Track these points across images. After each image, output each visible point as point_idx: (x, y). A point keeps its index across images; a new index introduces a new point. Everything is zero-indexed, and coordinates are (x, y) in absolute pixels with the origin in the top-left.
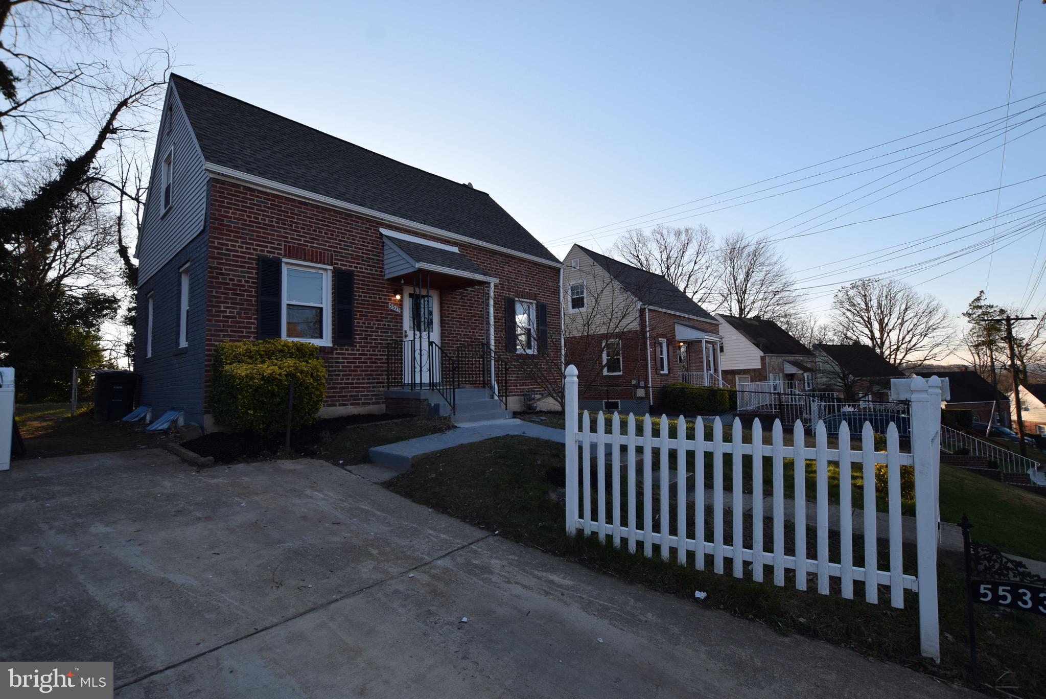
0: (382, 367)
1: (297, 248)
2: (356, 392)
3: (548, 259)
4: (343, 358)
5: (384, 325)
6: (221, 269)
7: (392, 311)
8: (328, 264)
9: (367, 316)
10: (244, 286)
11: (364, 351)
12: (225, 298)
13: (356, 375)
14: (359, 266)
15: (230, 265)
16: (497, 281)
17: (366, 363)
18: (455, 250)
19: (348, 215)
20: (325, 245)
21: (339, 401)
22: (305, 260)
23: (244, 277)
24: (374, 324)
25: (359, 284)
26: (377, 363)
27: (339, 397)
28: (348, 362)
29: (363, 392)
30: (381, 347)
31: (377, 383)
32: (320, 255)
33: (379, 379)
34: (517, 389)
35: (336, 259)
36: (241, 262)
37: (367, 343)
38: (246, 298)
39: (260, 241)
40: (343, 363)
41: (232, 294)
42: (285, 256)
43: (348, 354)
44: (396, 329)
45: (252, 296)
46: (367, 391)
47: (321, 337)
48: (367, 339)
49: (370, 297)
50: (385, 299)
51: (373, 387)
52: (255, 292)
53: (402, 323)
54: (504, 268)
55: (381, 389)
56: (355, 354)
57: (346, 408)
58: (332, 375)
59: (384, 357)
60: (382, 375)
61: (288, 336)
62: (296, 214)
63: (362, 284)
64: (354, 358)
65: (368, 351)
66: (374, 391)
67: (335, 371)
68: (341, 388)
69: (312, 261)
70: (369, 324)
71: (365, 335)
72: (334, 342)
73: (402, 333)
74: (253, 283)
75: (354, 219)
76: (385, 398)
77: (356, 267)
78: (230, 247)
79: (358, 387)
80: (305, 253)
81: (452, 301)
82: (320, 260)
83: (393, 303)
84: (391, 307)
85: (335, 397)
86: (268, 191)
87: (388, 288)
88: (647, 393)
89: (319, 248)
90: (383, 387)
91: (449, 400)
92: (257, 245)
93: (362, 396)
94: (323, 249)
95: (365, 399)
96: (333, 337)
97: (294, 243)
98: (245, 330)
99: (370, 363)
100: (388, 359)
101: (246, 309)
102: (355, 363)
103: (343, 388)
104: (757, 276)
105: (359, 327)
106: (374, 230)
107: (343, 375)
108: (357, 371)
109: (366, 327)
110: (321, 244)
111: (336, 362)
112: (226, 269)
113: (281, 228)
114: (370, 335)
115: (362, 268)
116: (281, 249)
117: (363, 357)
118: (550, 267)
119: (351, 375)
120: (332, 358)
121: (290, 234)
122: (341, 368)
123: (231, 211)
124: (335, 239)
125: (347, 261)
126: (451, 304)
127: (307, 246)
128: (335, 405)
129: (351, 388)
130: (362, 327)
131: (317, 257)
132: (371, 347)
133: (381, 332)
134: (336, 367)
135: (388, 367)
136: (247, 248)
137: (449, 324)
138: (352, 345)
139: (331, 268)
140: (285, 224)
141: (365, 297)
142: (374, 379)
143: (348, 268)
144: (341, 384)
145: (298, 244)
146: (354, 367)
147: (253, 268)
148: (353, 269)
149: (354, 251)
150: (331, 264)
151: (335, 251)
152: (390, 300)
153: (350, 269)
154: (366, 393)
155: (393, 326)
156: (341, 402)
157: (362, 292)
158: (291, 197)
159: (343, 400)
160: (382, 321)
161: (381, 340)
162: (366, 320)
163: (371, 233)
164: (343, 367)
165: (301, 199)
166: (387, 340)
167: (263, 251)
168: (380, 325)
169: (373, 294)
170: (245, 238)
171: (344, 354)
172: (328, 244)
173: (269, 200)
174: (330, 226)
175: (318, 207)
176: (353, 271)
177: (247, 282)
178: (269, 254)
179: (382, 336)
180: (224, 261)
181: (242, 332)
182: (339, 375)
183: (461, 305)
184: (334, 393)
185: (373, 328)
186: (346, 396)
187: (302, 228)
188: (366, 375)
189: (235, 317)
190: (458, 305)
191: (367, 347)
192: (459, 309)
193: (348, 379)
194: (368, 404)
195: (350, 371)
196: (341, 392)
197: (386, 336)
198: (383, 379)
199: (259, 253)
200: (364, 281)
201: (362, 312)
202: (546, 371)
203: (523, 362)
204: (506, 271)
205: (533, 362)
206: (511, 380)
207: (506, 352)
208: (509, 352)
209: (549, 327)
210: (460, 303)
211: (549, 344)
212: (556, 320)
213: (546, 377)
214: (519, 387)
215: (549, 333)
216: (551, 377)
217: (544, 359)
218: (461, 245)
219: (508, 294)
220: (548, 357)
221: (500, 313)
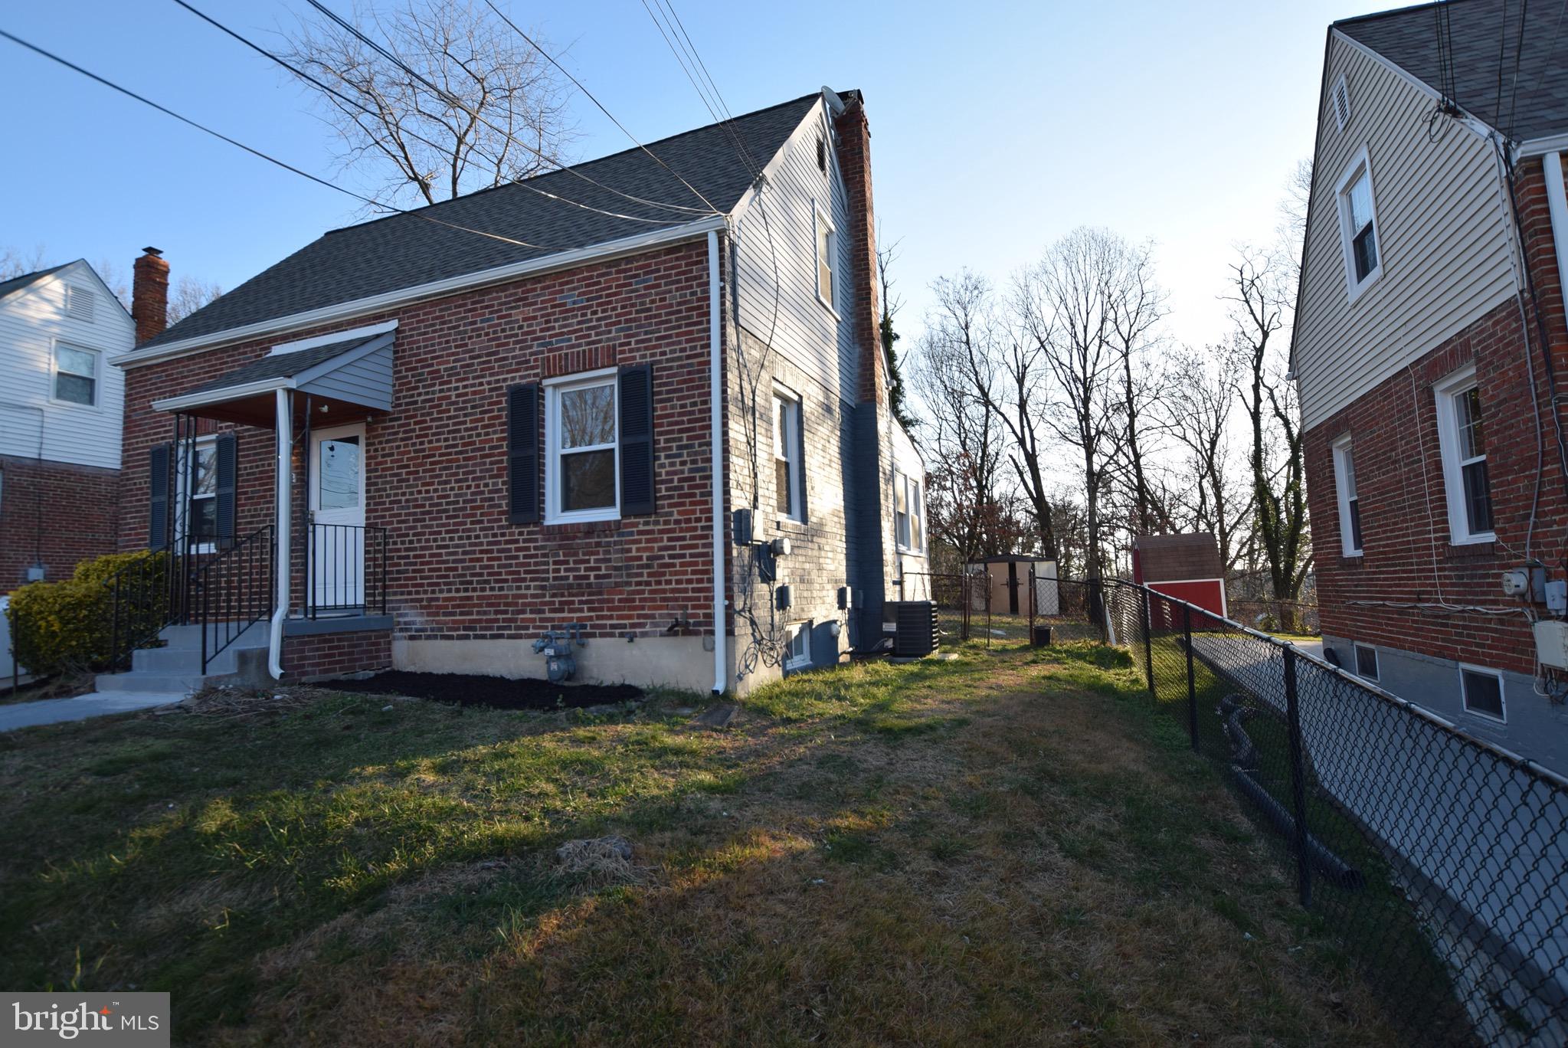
4: (226, 569)
6: (129, 474)
8: (215, 432)
9: (255, 498)
10: (143, 489)
12: (130, 507)
15: (134, 467)
18: (391, 326)
19: (235, 348)
23: (143, 477)
25: (244, 450)
28: (231, 575)
32: (207, 423)
34: (542, 620)
35: (222, 422)
36: (142, 460)
38: (144, 502)
40: (226, 576)
41: (135, 501)
43: (232, 562)
45: (148, 499)
49: (257, 466)
52: (151, 494)
53: (303, 499)
56: (241, 561)
62: (185, 377)
63: (249, 449)
64: (240, 568)
67: (217, 589)
70: (254, 510)
72: (217, 546)
74: (148, 483)
75: (242, 351)
78: (134, 446)
92: (153, 434)
101: (144, 516)
105: (244, 517)
108: (242, 587)
109: (254, 516)
112: (132, 473)
116: (171, 431)
120: (216, 570)
122: (223, 584)
123: (137, 402)
126: (380, 443)
130: (248, 517)
134: (218, 582)
136: (146, 441)
138: (237, 547)
139: (216, 436)
141: (251, 468)
146: (239, 581)
147: (149, 465)
148: (239, 428)
150: (218, 431)
153: (236, 429)
157: (249, 462)
158: (181, 357)
164: (226, 582)
167: (157, 439)
169: (261, 460)
171: (229, 562)
173: (164, 371)
175: (204, 355)
178: (162, 442)
181: (140, 545)
192: (398, 447)
199: (154, 443)
201: (249, 493)
202: (648, 566)
203: (560, 547)
204: (517, 321)
205: (598, 544)
206: (525, 596)
207: (509, 527)
208: (519, 525)
209: (661, 433)
210: (401, 435)
211: (663, 482)
212: (694, 404)
213: (648, 584)
214: (548, 615)
215: (665, 449)
216: (669, 582)
217: (640, 533)
218: (406, 310)
219: (518, 379)
220: (657, 523)
221: (495, 432)
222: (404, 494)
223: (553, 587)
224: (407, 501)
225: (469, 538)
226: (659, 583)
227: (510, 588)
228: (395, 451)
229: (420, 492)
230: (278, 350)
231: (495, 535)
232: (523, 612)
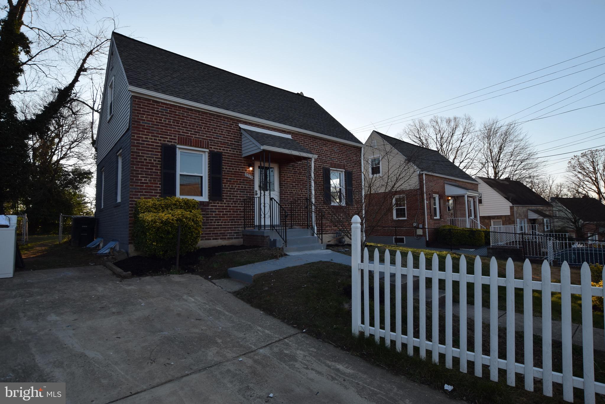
0: (241, 214)
1: (186, 138)
2: (224, 230)
3: (353, 141)
4: (215, 209)
5: (242, 187)
6: (139, 153)
7: (247, 178)
8: (206, 148)
9: (231, 181)
10: (153, 163)
11: (229, 204)
12: (141, 171)
13: (223, 220)
14: (225, 149)
15: (144, 150)
16: (316, 156)
17: (230, 212)
18: (289, 136)
19: (218, 116)
20: (204, 136)
21: (213, 236)
22: (191, 146)
23: (153, 157)
24: (236, 187)
25: (225, 161)
26: (237, 212)
27: (213, 234)
28: (218, 212)
29: (228, 230)
30: (240, 202)
31: (237, 225)
32: (201, 142)
33: (239, 222)
34: (331, 229)
35: (211, 145)
36: (151, 148)
37: (231, 199)
38: (154, 171)
39: (163, 134)
40: (216, 212)
41: (146, 169)
42: (178, 144)
43: (219, 206)
44: (249, 190)
45: (158, 170)
46: (231, 230)
47: (202, 195)
48: (230, 196)
49: (233, 169)
50: (242, 170)
51: (235, 228)
52: (160, 167)
53: (254, 185)
54: (322, 148)
55: (240, 229)
56: (223, 206)
57: (217, 241)
58: (208, 220)
59: (242, 208)
60: (241, 220)
61: (181, 195)
62: (185, 117)
63: (228, 161)
64: (223, 209)
65: (232, 204)
66: (235, 230)
67: (210, 217)
68: (214, 228)
69: (196, 147)
70: (232, 186)
71: (230, 194)
72: (209, 198)
73: (253, 192)
74: (158, 161)
75: (222, 119)
76: (243, 235)
77: (224, 150)
78: (144, 139)
79: (225, 228)
80: (191, 142)
81: (287, 171)
82: (201, 146)
83: (248, 173)
84: (247, 175)
85: (210, 234)
86: (168, 102)
87: (245, 163)
88: (424, 232)
89: (200, 138)
90: (241, 227)
91: (282, 237)
92: (161, 137)
93: (227, 233)
94: (202, 138)
95: (229, 236)
96: (209, 195)
97: (184, 135)
98: (153, 191)
99: (233, 212)
100: (244, 209)
101: (154, 178)
102: (223, 212)
103: (216, 228)
104: (508, 149)
105: (225, 188)
106: (235, 125)
107: (216, 220)
108: (224, 217)
109: (230, 189)
110: (201, 136)
111: (211, 212)
112: (142, 153)
113: (176, 126)
114: (232, 194)
115: (227, 150)
116: (175, 139)
117: (228, 208)
118: (354, 147)
119: (220, 220)
120: (208, 209)
121: (181, 129)
122: (214, 215)
123: (145, 116)
124: (210, 132)
125: (218, 146)
126: (286, 173)
127: (192, 137)
128: (210, 239)
129: (221, 228)
130: (227, 188)
131: (198, 144)
132: (233, 201)
133: (240, 192)
134: (211, 214)
135: (244, 214)
136: (155, 139)
137: (285, 186)
138: (221, 200)
139: (208, 150)
140: (178, 123)
141: (229, 169)
142: (235, 222)
143: (218, 150)
144: (214, 225)
145: (187, 136)
146: (223, 214)
147: (158, 152)
148: (222, 151)
149: (222, 139)
150: (208, 148)
151: (210, 140)
152: (246, 170)
153: (220, 151)
154: (230, 232)
155: (248, 187)
156: (214, 237)
157: (228, 166)
158: (182, 106)
159: (215, 236)
160: (240, 184)
161: (240, 197)
162: (230, 184)
163: (234, 127)
164: (215, 214)
165: (188, 107)
166: (244, 197)
167: (165, 141)
168: (239, 187)
169: (235, 167)
170: (153, 133)
171: (216, 206)
172: (205, 135)
173: (169, 108)
174: (206, 124)
175: (199, 112)
177: (155, 161)
178: (168, 143)
179: (241, 194)
180: (141, 148)
181: (152, 192)
182: (213, 220)
183: (293, 174)
184: (209, 231)
185: (234, 189)
186: (217, 233)
187: (189, 126)
188: (230, 220)
189: (147, 183)
190: (291, 173)
191: (231, 201)
192: (292, 176)
193: (218, 222)
194: (232, 238)
195: (220, 217)
196: (214, 231)
197: (243, 194)
198: (241, 222)
199: (162, 142)
200: (229, 158)
201: (227, 178)
203: (335, 211)
204: (324, 150)
207: (324, 205)
208: (326, 204)
210: (293, 172)
211: (354, 199)
214: (333, 228)
215: (354, 191)
219: (325, 166)
220: (353, 207)
221: (320, 178)
228: (291, 177)
231: (320, 206)
232: (327, 227)
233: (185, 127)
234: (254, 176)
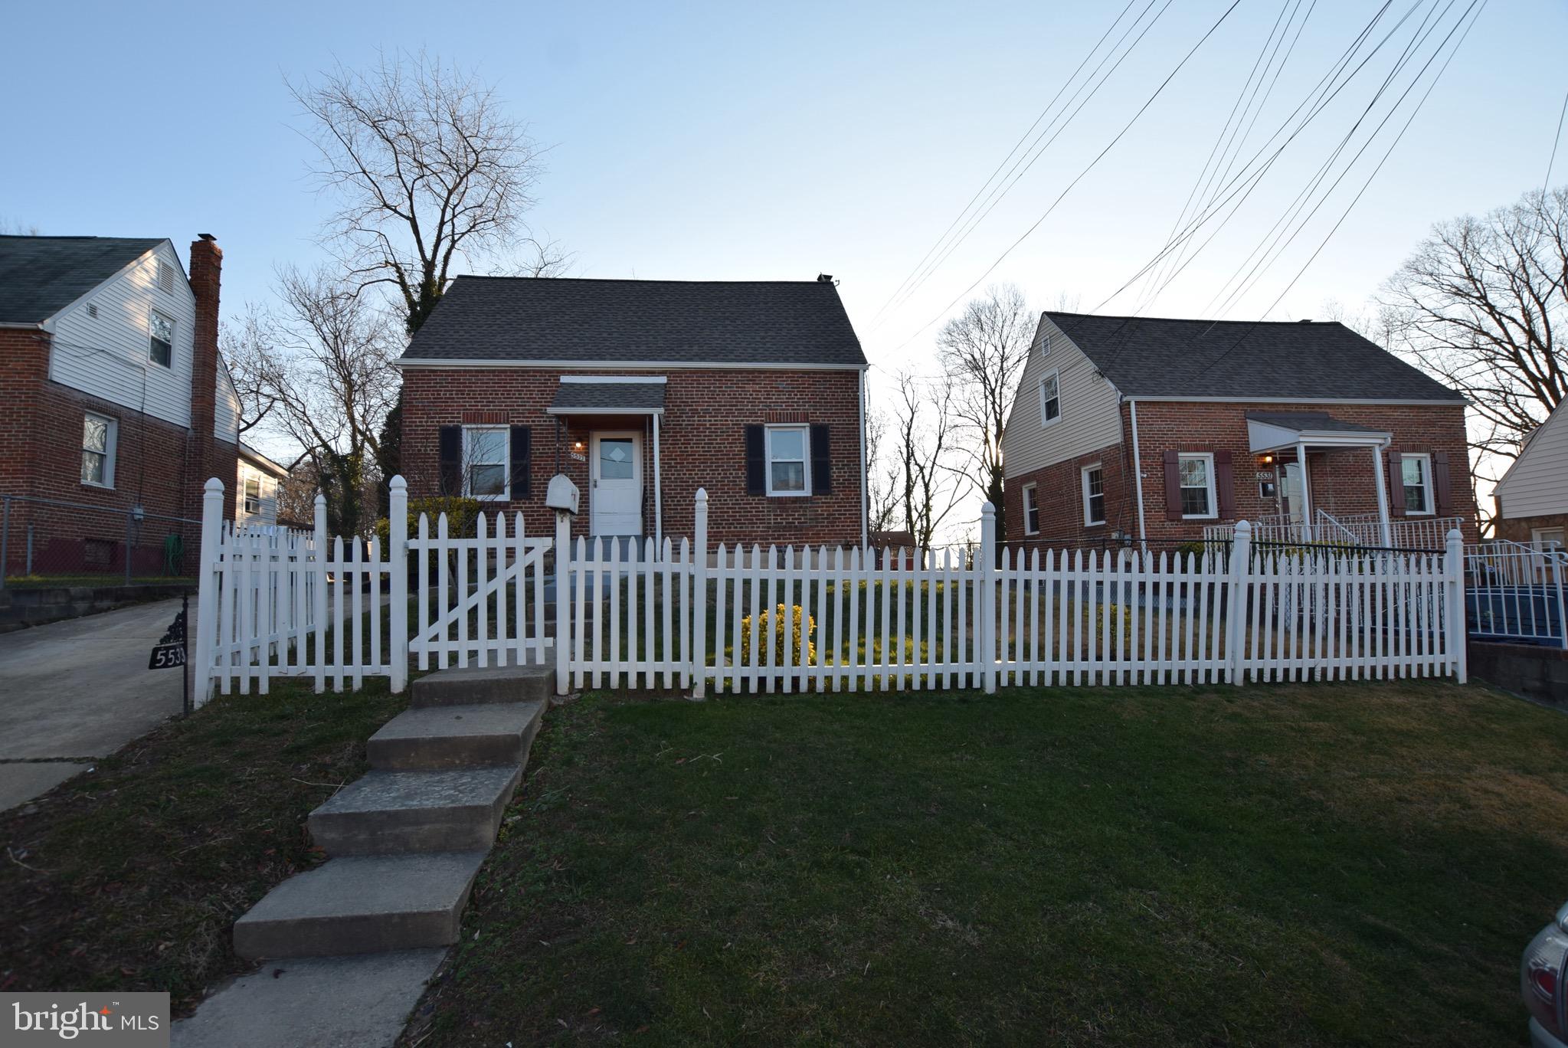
1: (475, 413)
7: (575, 460)
8: (504, 423)
9: (546, 468)
10: (429, 454)
11: (542, 503)
12: (415, 466)
14: (536, 419)
15: (418, 438)
17: (545, 515)
18: (663, 380)
19: (525, 371)
20: (501, 406)
22: (483, 423)
23: (429, 446)
25: (536, 437)
32: (497, 416)
35: (513, 417)
36: (427, 434)
38: (431, 464)
39: (442, 413)
41: (420, 462)
42: (464, 423)
43: (526, 508)
44: (579, 479)
45: (436, 462)
47: (501, 493)
49: (550, 449)
50: (566, 449)
52: (439, 458)
53: (588, 472)
54: (744, 388)
56: (534, 507)
61: (472, 494)
62: (474, 383)
63: (540, 437)
64: (532, 511)
69: (489, 423)
70: (547, 476)
71: (544, 488)
72: (513, 497)
73: (588, 483)
74: (437, 450)
75: (531, 374)
77: (533, 421)
78: (418, 424)
80: (482, 417)
82: (498, 420)
83: (576, 452)
84: (574, 456)
86: (447, 368)
87: (571, 437)
89: (496, 410)
92: (440, 417)
94: (499, 410)
96: (512, 492)
97: (472, 409)
98: (430, 491)
102: (533, 516)
105: (536, 480)
106: (554, 380)
109: (545, 479)
110: (497, 406)
112: (415, 442)
113: (460, 398)
115: (540, 421)
116: (459, 417)
117: (542, 509)
118: (838, 372)
120: (508, 512)
121: (468, 402)
123: (419, 393)
124: (512, 398)
125: (525, 417)
127: (484, 410)
130: (540, 480)
131: (494, 419)
136: (432, 422)
138: (530, 498)
139: (508, 426)
140: (464, 394)
141: (543, 449)
143: (526, 423)
145: (476, 409)
147: (436, 438)
149: (531, 406)
150: (508, 423)
151: (512, 410)
152: (573, 449)
153: (529, 423)
155: (576, 475)
157: (540, 445)
158: (467, 368)
162: (544, 472)
163: (551, 383)
165: (476, 369)
167: (444, 422)
169: (553, 445)
170: (430, 414)
171: (521, 507)
172: (504, 404)
173: (450, 376)
174: (506, 387)
175: (494, 371)
176: (531, 426)
177: (432, 450)
178: (450, 424)
180: (414, 436)
181: (428, 493)
187: (480, 394)
188: (544, 528)
189: (422, 481)
192: (668, 448)
199: (441, 424)
200: (542, 433)
201: (540, 465)
202: (827, 518)
203: (779, 508)
204: (749, 391)
205: (801, 507)
206: (757, 532)
207: (745, 496)
208: (752, 495)
209: (834, 458)
211: (834, 480)
212: (850, 446)
213: (827, 526)
215: (835, 465)
216: (837, 526)
217: (823, 503)
218: (672, 372)
219: (751, 421)
220: (831, 499)
221: (736, 447)
222: (673, 474)
223: (774, 527)
224: (675, 478)
225: (720, 500)
226: (833, 526)
227: (748, 527)
228: (666, 450)
229: (685, 474)
230: (564, 379)
231: (737, 500)
232: (755, 539)
233: (473, 398)
234: (588, 457)
